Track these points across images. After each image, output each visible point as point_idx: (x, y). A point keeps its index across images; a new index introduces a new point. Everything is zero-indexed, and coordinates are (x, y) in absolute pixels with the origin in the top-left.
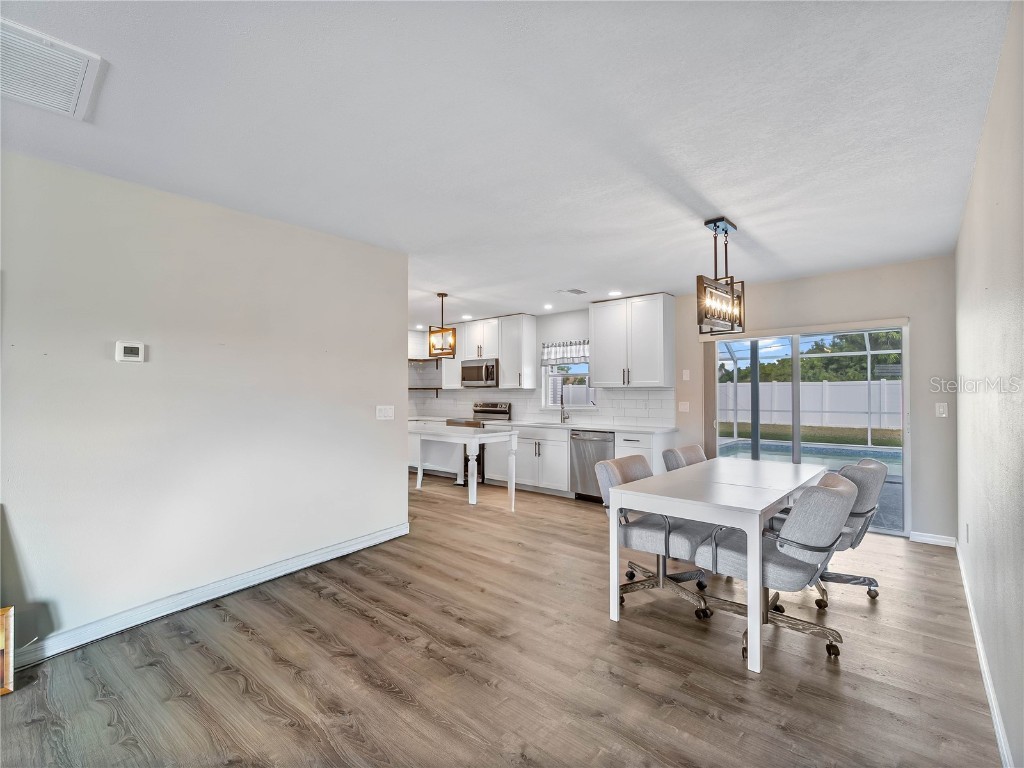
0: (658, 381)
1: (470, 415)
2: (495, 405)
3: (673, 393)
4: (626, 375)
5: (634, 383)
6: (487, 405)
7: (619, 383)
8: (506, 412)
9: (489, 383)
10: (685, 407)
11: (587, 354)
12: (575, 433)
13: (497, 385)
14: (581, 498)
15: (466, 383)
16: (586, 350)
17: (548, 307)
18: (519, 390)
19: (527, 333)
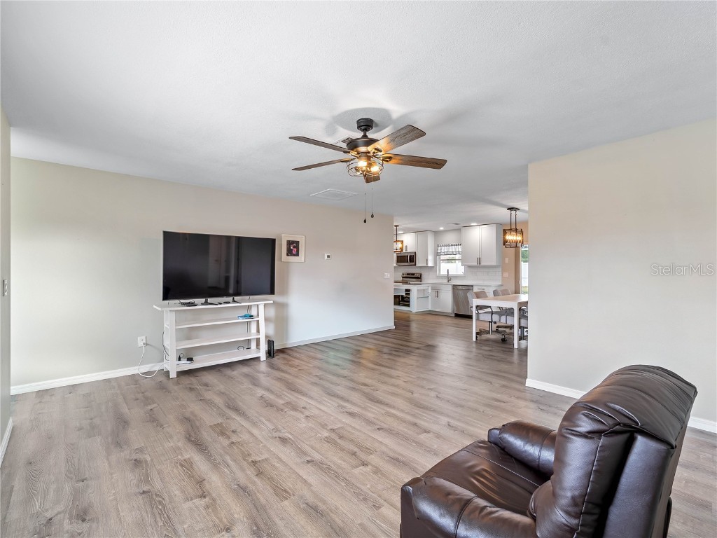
0: (494, 264)
1: (401, 279)
2: (413, 274)
3: (501, 269)
4: (479, 260)
5: (482, 264)
6: (408, 274)
7: (476, 264)
8: (419, 278)
9: (411, 263)
10: (506, 275)
11: (460, 250)
12: (455, 287)
13: (415, 265)
14: (457, 316)
15: (399, 263)
16: (459, 248)
17: (442, 229)
18: (427, 267)
19: (430, 240)
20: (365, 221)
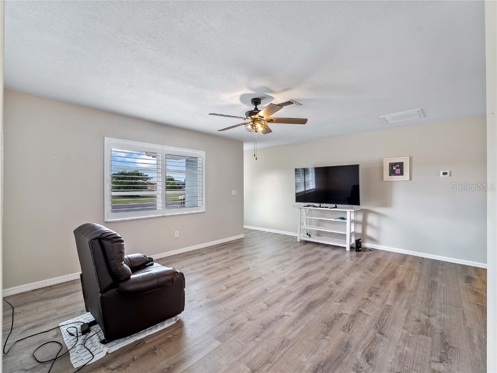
20: (256, 159)
